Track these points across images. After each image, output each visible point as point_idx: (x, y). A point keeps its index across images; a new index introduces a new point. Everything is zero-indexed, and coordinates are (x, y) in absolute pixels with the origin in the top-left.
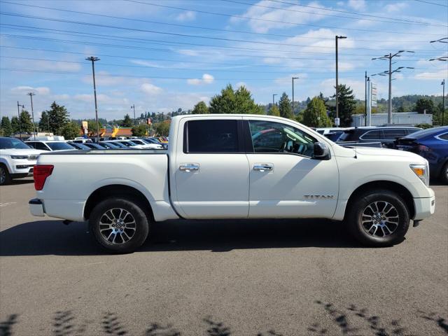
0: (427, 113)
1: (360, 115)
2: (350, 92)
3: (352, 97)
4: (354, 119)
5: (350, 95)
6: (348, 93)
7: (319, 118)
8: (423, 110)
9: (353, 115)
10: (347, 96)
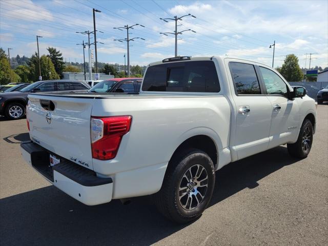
0: (111, 74)
1: (68, 73)
2: (60, 55)
3: (61, 59)
4: (64, 76)
5: (60, 57)
6: (58, 55)
7: (50, 73)
8: (108, 72)
9: (64, 73)
10: (58, 57)
